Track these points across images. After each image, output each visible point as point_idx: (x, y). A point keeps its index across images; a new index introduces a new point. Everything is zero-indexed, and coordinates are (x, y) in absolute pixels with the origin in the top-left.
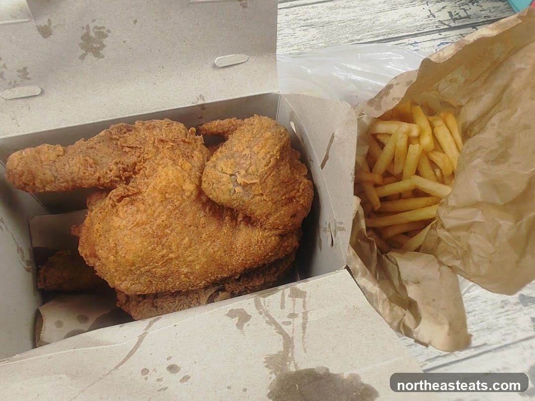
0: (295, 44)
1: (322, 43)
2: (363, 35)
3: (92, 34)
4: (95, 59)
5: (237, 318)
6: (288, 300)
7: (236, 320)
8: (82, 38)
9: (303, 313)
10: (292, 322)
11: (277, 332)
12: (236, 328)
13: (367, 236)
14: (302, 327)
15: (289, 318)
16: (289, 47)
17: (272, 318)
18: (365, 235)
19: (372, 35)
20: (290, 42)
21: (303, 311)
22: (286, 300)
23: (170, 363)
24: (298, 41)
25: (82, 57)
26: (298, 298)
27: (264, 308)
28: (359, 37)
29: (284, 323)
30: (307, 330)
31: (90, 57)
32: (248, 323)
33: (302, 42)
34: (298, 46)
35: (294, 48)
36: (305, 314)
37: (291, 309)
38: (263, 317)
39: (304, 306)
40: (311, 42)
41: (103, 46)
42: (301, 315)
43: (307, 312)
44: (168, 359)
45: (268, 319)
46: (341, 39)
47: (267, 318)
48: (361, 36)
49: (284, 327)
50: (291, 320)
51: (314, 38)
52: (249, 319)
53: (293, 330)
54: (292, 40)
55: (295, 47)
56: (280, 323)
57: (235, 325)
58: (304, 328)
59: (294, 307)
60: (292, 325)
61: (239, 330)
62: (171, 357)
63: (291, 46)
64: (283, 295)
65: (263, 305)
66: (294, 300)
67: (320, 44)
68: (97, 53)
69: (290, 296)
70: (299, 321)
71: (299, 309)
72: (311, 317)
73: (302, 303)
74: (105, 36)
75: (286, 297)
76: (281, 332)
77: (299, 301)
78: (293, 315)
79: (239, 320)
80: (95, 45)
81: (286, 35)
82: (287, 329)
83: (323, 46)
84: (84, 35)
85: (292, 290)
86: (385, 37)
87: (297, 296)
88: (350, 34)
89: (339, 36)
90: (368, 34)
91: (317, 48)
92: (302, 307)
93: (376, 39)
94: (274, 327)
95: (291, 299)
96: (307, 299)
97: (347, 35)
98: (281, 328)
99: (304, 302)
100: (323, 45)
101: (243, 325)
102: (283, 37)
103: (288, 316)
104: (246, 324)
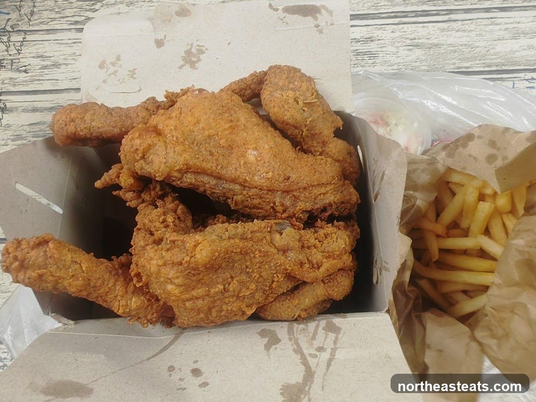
0: (395, 64)
1: (425, 66)
2: (473, 63)
3: (194, 50)
4: (190, 69)
5: (267, 339)
6: (321, 332)
7: (265, 340)
8: (185, 52)
9: (332, 349)
10: (319, 356)
11: (301, 362)
12: (263, 348)
13: (407, 291)
14: (328, 363)
15: (317, 350)
16: (388, 66)
17: (300, 347)
18: (405, 288)
19: (483, 64)
20: (390, 61)
21: (333, 347)
22: (319, 331)
23: (195, 366)
24: (400, 60)
25: (181, 67)
26: (331, 332)
27: (295, 335)
28: (468, 65)
29: (310, 355)
30: (331, 368)
31: (187, 67)
32: (277, 346)
33: (403, 63)
34: (399, 66)
35: (393, 68)
36: (334, 351)
37: (321, 342)
38: (292, 344)
39: (335, 343)
40: (414, 64)
41: (199, 60)
42: (329, 350)
43: (336, 348)
44: (194, 362)
45: (296, 347)
46: (447, 64)
47: (295, 345)
48: (470, 63)
49: (309, 359)
50: (318, 354)
51: (417, 59)
52: (278, 343)
53: (317, 365)
54: (393, 59)
55: (396, 67)
56: (306, 354)
57: (263, 346)
58: (329, 365)
59: (324, 341)
60: (317, 359)
61: (265, 351)
62: (197, 361)
63: (391, 66)
64: (317, 326)
65: (295, 331)
66: (326, 334)
67: (422, 67)
68: (193, 64)
69: (324, 329)
70: (325, 356)
71: (329, 344)
72: (339, 355)
73: (333, 339)
74: (203, 52)
75: (320, 328)
76: (305, 363)
77: (332, 336)
78: (321, 349)
79: (268, 341)
80: (193, 59)
81: (388, 53)
82: (312, 362)
83: (425, 70)
84: (188, 50)
85: (327, 323)
86: (498, 68)
87: (330, 331)
88: (459, 60)
89: (445, 60)
90: (478, 62)
91: (419, 71)
92: (332, 343)
93: (487, 69)
94: (299, 357)
95: (324, 331)
96: (340, 336)
97: (454, 61)
98: (306, 359)
99: (337, 338)
100: (426, 68)
101: (271, 347)
102: (385, 55)
103: (316, 349)
104: (274, 347)
